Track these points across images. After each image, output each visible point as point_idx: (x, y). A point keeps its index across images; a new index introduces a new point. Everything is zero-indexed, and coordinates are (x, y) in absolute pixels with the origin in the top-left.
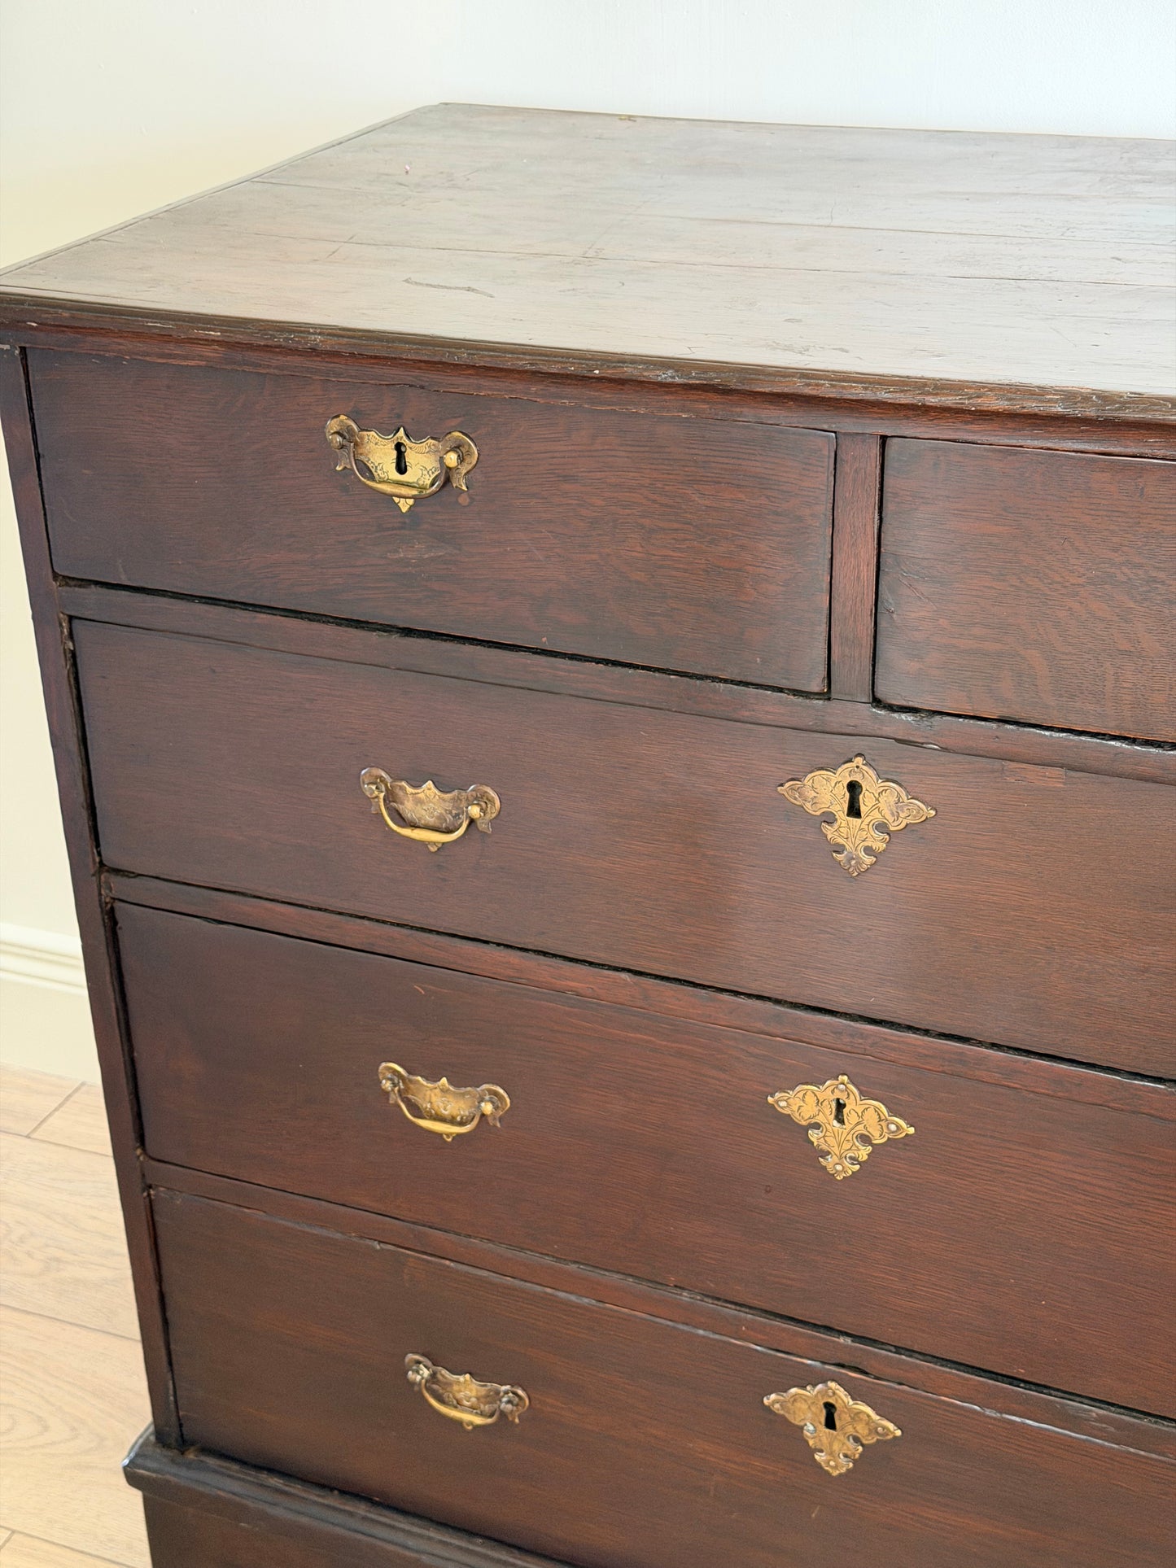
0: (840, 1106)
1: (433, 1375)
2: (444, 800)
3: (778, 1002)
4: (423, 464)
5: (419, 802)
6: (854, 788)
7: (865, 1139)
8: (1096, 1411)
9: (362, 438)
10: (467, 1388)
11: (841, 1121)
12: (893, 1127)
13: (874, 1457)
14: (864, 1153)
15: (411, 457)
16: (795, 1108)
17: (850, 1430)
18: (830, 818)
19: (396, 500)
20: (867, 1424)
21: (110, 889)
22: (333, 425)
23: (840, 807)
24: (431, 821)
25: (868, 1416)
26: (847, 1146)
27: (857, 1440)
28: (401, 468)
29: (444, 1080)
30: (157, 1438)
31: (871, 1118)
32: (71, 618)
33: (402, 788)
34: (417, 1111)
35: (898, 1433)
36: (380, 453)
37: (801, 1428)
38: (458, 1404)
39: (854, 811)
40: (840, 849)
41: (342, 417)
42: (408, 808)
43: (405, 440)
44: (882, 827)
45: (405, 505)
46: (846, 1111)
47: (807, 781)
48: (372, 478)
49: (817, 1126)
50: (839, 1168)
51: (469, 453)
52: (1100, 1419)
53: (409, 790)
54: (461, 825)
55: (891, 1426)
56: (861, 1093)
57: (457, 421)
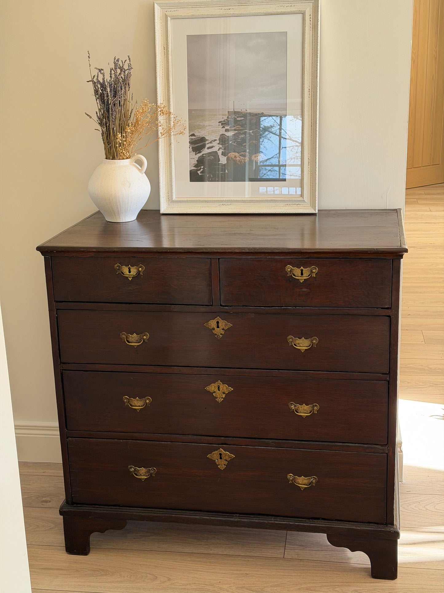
0: (219, 388)
1: (135, 470)
2: (138, 337)
3: (206, 367)
4: (134, 271)
5: (132, 338)
6: (218, 323)
7: (224, 393)
8: (271, 441)
9: (122, 267)
10: (143, 470)
11: (219, 391)
12: (229, 389)
13: (230, 463)
14: (224, 396)
15: (131, 270)
16: (210, 389)
17: (225, 458)
18: (214, 329)
19: (129, 278)
20: (228, 456)
21: (63, 368)
22: (116, 265)
23: (215, 327)
24: (135, 341)
25: (228, 454)
26: (220, 395)
27: (226, 460)
28: (130, 272)
29: (137, 398)
30: (66, 503)
31: (225, 388)
32: (57, 309)
33: (129, 335)
34: (132, 406)
35: (234, 456)
36: (125, 270)
37: (215, 461)
38: (141, 475)
39: (218, 327)
40: (216, 334)
41: (118, 264)
42: (130, 339)
43: (130, 267)
44: (223, 329)
45: (130, 279)
47: (209, 322)
48: (124, 274)
49: (215, 392)
50: (219, 400)
51: (143, 268)
52: (272, 442)
53: (130, 335)
54: (142, 341)
55: (233, 455)
56: (223, 384)
57: (141, 263)
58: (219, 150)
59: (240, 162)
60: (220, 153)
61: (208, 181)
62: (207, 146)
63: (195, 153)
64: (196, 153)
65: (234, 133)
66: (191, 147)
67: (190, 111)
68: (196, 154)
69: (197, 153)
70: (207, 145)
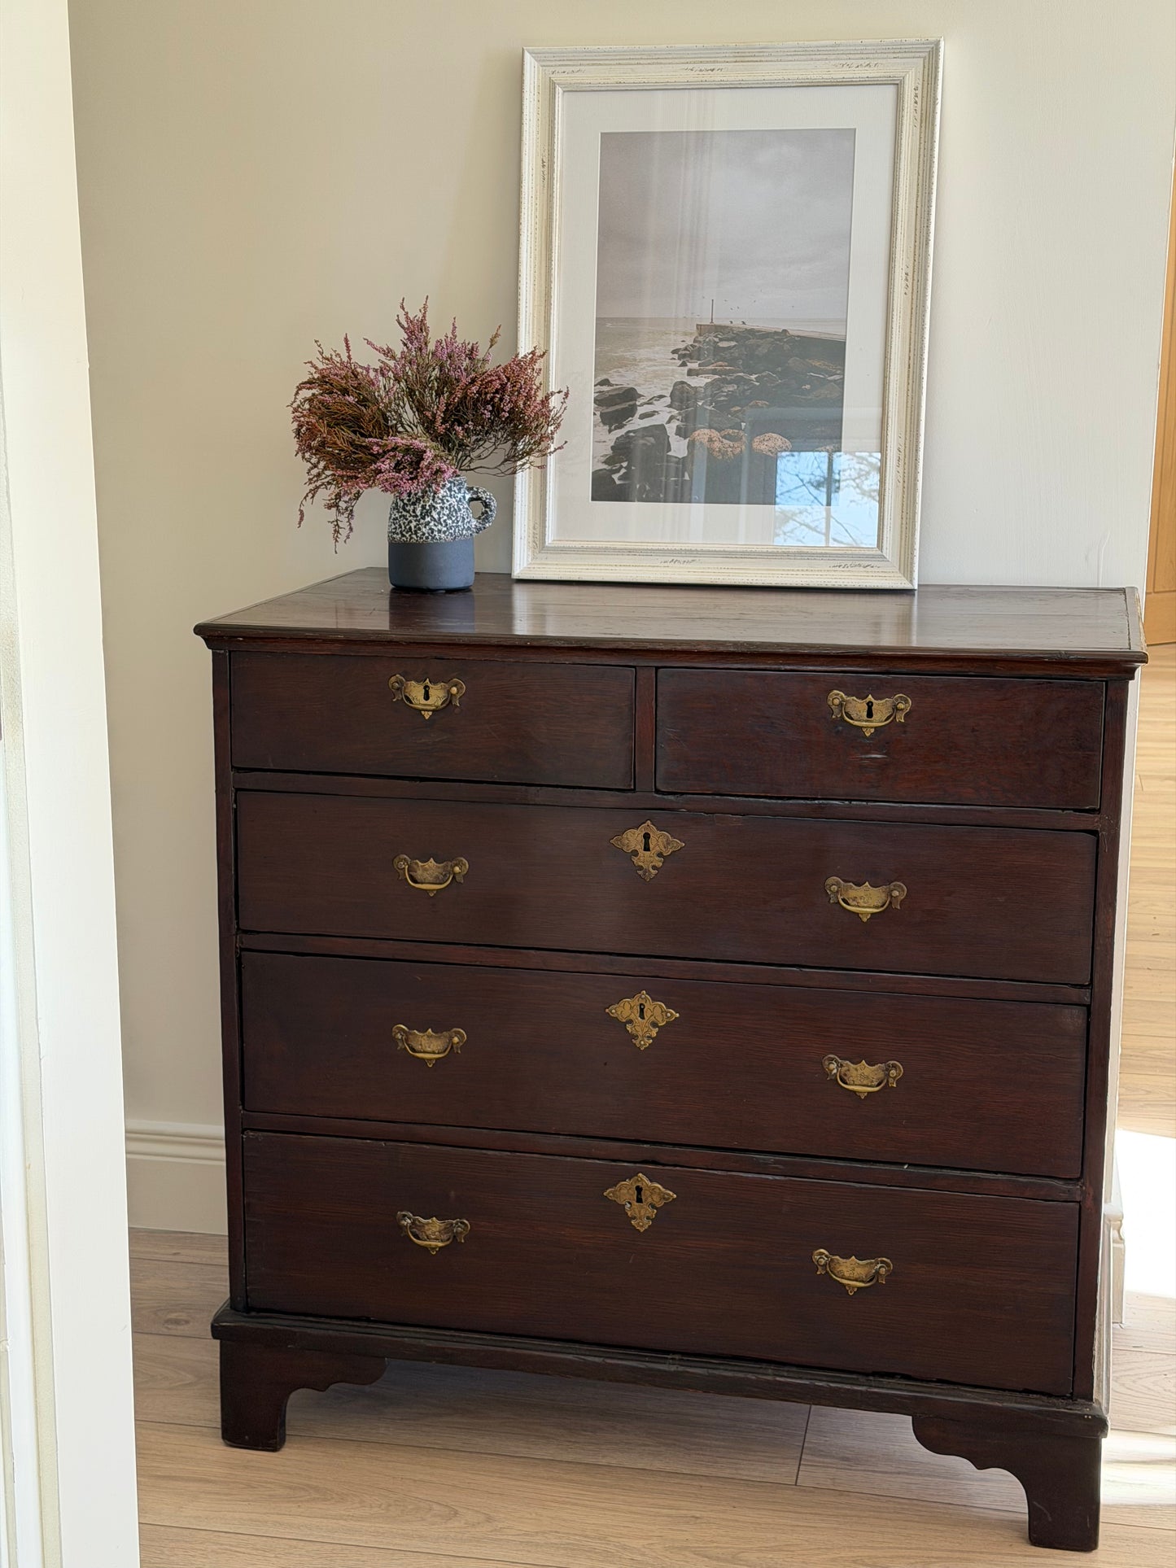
0: (642, 1010)
1: (413, 1223)
2: (439, 868)
3: (610, 954)
4: (437, 696)
5: (425, 870)
6: (647, 836)
7: (654, 1025)
8: (772, 1158)
9: (407, 685)
10: (434, 1226)
11: (643, 1018)
12: (669, 1015)
13: (664, 1214)
14: (654, 1032)
15: (431, 692)
16: (619, 1013)
17: (650, 1200)
18: (635, 853)
19: (423, 712)
20: (659, 1194)
21: (242, 943)
22: (393, 679)
23: (640, 847)
24: (431, 879)
25: (659, 1189)
26: (645, 1030)
27: (653, 1207)
28: (427, 697)
29: (430, 1030)
30: (231, 1307)
31: (658, 1011)
32: (237, 790)
33: (417, 864)
34: (413, 1050)
35: (675, 1196)
36: (416, 691)
37: (624, 1206)
38: (429, 1238)
39: (647, 848)
40: (641, 868)
41: (398, 675)
42: (419, 874)
43: (429, 684)
44: (660, 855)
45: (427, 715)
46: (645, 1010)
47: (624, 836)
48: (411, 702)
49: (630, 1022)
50: (642, 1043)
51: (462, 688)
52: (776, 1162)
53: (420, 864)
54: (448, 879)
55: (671, 1193)
56: (652, 999)
57: (455, 674)
58: (669, 422)
59: (723, 455)
60: (671, 429)
61: (638, 501)
62: (641, 411)
63: (607, 427)
64: (610, 427)
65: (709, 380)
66: (598, 413)
67: (600, 322)
68: (610, 431)
69: (613, 427)
70: (638, 408)
